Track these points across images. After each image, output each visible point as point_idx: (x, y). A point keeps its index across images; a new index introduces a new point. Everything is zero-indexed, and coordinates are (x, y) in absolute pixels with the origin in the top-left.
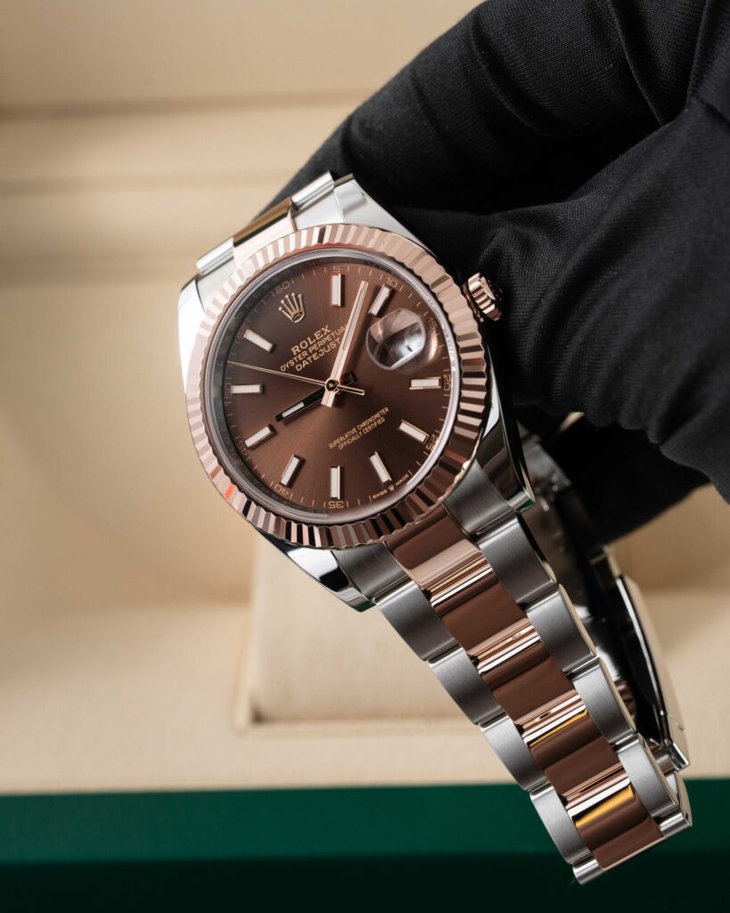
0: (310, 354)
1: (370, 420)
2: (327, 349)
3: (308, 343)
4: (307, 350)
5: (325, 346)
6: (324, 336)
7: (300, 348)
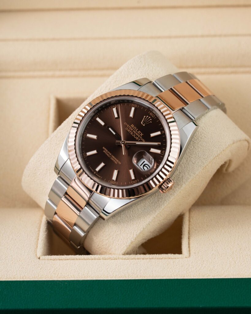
0: (132, 131)
1: (115, 159)
2: (135, 137)
3: (136, 130)
4: (133, 130)
5: (136, 136)
6: (139, 135)
7: (133, 127)
